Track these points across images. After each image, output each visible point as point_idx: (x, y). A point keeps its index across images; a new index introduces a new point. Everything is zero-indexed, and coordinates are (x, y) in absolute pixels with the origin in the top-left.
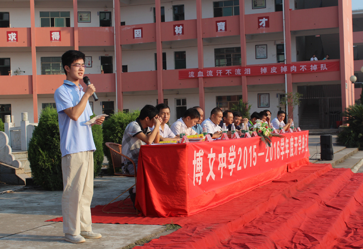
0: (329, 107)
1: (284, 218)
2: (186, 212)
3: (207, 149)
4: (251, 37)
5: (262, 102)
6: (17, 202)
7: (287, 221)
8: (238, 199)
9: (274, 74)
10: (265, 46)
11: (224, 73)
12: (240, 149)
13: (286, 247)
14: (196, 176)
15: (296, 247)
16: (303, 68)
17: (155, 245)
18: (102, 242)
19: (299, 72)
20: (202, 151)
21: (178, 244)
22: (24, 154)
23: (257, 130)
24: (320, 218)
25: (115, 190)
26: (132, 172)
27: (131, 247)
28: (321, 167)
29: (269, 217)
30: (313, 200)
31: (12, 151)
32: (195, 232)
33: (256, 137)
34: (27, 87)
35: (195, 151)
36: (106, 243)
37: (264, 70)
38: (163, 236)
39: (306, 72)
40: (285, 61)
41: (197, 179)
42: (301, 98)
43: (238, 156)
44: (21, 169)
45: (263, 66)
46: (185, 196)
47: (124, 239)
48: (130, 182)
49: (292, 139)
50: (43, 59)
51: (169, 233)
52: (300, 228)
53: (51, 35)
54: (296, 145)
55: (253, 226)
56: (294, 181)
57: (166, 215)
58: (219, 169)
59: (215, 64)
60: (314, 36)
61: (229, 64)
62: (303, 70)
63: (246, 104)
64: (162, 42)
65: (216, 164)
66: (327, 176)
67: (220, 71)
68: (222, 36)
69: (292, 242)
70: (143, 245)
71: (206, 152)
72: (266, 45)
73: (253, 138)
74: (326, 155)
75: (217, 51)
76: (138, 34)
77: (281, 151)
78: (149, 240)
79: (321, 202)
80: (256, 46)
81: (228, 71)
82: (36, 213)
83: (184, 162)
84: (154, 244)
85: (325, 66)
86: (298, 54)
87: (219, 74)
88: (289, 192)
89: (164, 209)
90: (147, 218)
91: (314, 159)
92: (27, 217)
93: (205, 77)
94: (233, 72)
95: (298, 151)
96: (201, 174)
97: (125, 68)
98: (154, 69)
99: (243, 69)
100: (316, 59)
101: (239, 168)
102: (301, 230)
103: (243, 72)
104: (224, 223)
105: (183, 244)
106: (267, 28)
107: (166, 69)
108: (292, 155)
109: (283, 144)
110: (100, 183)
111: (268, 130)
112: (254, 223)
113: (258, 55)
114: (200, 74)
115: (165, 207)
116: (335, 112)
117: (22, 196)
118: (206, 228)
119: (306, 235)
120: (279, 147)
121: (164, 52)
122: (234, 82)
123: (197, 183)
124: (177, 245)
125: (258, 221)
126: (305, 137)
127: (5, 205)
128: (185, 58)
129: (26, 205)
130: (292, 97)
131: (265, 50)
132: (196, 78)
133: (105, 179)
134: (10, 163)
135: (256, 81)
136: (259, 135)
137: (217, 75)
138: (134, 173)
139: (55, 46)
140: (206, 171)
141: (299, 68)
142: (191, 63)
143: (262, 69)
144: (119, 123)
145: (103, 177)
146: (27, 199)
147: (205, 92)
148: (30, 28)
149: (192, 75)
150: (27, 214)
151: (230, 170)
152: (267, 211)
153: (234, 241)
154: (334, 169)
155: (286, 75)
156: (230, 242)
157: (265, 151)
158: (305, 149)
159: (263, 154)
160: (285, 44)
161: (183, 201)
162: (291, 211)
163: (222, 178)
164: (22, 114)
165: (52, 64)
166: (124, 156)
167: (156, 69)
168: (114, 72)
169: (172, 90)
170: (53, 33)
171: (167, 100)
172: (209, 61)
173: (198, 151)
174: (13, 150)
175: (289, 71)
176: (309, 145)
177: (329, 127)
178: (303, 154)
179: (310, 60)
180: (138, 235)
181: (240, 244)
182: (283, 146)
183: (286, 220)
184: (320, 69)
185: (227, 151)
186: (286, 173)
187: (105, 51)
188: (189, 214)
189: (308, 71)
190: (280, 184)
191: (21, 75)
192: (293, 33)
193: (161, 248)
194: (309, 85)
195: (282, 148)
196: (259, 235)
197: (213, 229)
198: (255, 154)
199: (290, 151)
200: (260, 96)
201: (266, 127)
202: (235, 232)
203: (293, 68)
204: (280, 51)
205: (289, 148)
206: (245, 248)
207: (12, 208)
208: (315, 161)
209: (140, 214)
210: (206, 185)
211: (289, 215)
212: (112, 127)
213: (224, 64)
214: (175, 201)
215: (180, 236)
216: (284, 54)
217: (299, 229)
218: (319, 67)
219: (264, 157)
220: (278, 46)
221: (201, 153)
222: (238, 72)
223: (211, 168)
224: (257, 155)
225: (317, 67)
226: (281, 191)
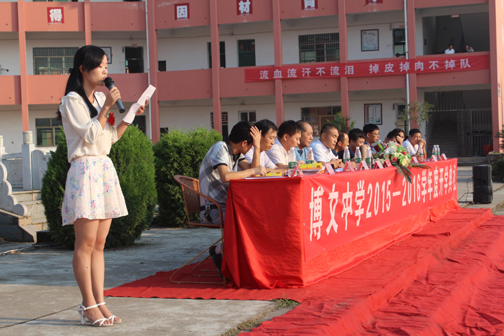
0: (473, 123)
1: (445, 290)
2: (301, 281)
3: (328, 186)
4: (355, 18)
5: (370, 116)
6: (30, 267)
7: (451, 294)
8: (370, 261)
9: (390, 75)
10: (376, 32)
11: (314, 73)
12: (370, 186)
13: (458, 333)
14: (313, 226)
15: (472, 333)
16: (433, 65)
17: (269, 331)
18: (187, 327)
19: (428, 71)
20: (322, 188)
21: (306, 328)
22: (28, 195)
23: (390, 157)
24: (495, 290)
25: (175, 249)
26: (217, 220)
27: (233, 333)
28: (478, 213)
29: (422, 287)
30: (480, 263)
31: (13, 191)
32: (323, 310)
33: (390, 167)
34: (13, 94)
35: (313, 189)
36: (194, 328)
37: (375, 69)
38: (277, 318)
39: (437, 71)
40: (407, 55)
41: (315, 230)
42: (431, 111)
43: (367, 196)
44: (27, 217)
45: (373, 63)
46: (300, 258)
47: (218, 321)
48: (194, 236)
49: (436, 172)
50: (36, 51)
51: (282, 312)
52: (471, 304)
53: (49, 14)
54: (441, 180)
55: (403, 302)
56: (446, 234)
57: (271, 286)
58: (342, 216)
59: (300, 59)
60: (450, 16)
61: (320, 58)
62: (434, 69)
63: (347, 120)
64: (218, 25)
65: (339, 208)
66: (489, 226)
67: (308, 69)
68: (311, 16)
69: (465, 325)
70: (251, 330)
71: (327, 191)
72: (378, 30)
73: (386, 169)
74: (482, 195)
75: (302, 39)
76: (182, 12)
77: (422, 189)
78: (256, 323)
79: (491, 267)
80: (361, 31)
81: (320, 70)
82: (67, 283)
83: (298, 205)
84: (267, 329)
85: (467, 62)
86: (425, 43)
87: (306, 74)
88: (441, 251)
89: (267, 276)
90: (241, 291)
91: (463, 202)
92: (56, 290)
93: (285, 79)
94: (328, 71)
95: (444, 189)
96: (320, 224)
97: (162, 65)
98: (206, 66)
99: (342, 67)
100: (452, 51)
101: (369, 215)
102: (473, 308)
103: (342, 71)
104: (362, 296)
105: (311, 328)
106: (380, 4)
107: (225, 67)
108: (436, 195)
109: (424, 179)
110: (149, 239)
111: (406, 156)
112: (403, 297)
113: (365, 45)
114: (278, 74)
115: (269, 273)
116: (481, 132)
117: (36, 258)
118: (338, 305)
119: (483, 315)
120: (420, 183)
121: (222, 40)
122: (330, 86)
123: (314, 237)
124: (304, 330)
125: (408, 295)
126: (453, 169)
127: (15, 272)
128: (254, 50)
129: (47, 272)
130: (417, 109)
131: (376, 37)
132: (272, 80)
133: (155, 232)
134: (10, 208)
135: (363, 85)
136: (393, 165)
137: (304, 75)
138: (221, 222)
139: (56, 30)
140: (326, 218)
141: (427, 65)
142: (264, 57)
143: (371, 66)
144: (175, 147)
145: (152, 230)
146: (45, 262)
147: (284, 102)
148: (17, 3)
149: (265, 75)
150: (53, 285)
151: (357, 217)
152: (415, 278)
153: (380, 323)
154: (496, 217)
155: (407, 75)
156: (376, 326)
157: (402, 189)
158: (452, 186)
159: (398, 193)
160: (406, 28)
161: (296, 264)
162: (453, 279)
163: (346, 229)
164: (24, 133)
165: (51, 59)
166: (204, 196)
167: (211, 66)
168: (145, 71)
169: (235, 98)
170: (51, 11)
171: (227, 113)
172: (291, 54)
173: (316, 190)
174: (14, 189)
175: (412, 70)
176: (458, 181)
177: (473, 155)
178: (450, 195)
179: (443, 52)
180: (238, 316)
181: (392, 328)
182: (424, 182)
183: (450, 292)
184: (460, 66)
185: (353, 189)
186: (429, 222)
187: (131, 39)
188: (305, 284)
189: (442, 70)
190: (425, 239)
191: (2, 74)
192: (419, 11)
193: (280, 334)
194: (442, 90)
195: (424, 185)
196: (417, 315)
197: (349, 306)
198: (389, 193)
199: (433, 189)
200: (368, 107)
201: (403, 153)
202: (378, 310)
203: (419, 65)
204: (399, 39)
205: (433, 185)
206: (402, 334)
207: (27, 276)
208: (465, 204)
209: (229, 285)
210: (327, 239)
211: (453, 286)
212: (163, 153)
213: (314, 59)
214: (284, 264)
215: (303, 316)
216: (404, 44)
217: (469, 306)
218: (458, 63)
219: (400, 197)
220: (395, 31)
221: (319, 192)
222: (335, 70)
223: (333, 214)
224: (392, 195)
225: (455, 63)
226: (430, 250)
